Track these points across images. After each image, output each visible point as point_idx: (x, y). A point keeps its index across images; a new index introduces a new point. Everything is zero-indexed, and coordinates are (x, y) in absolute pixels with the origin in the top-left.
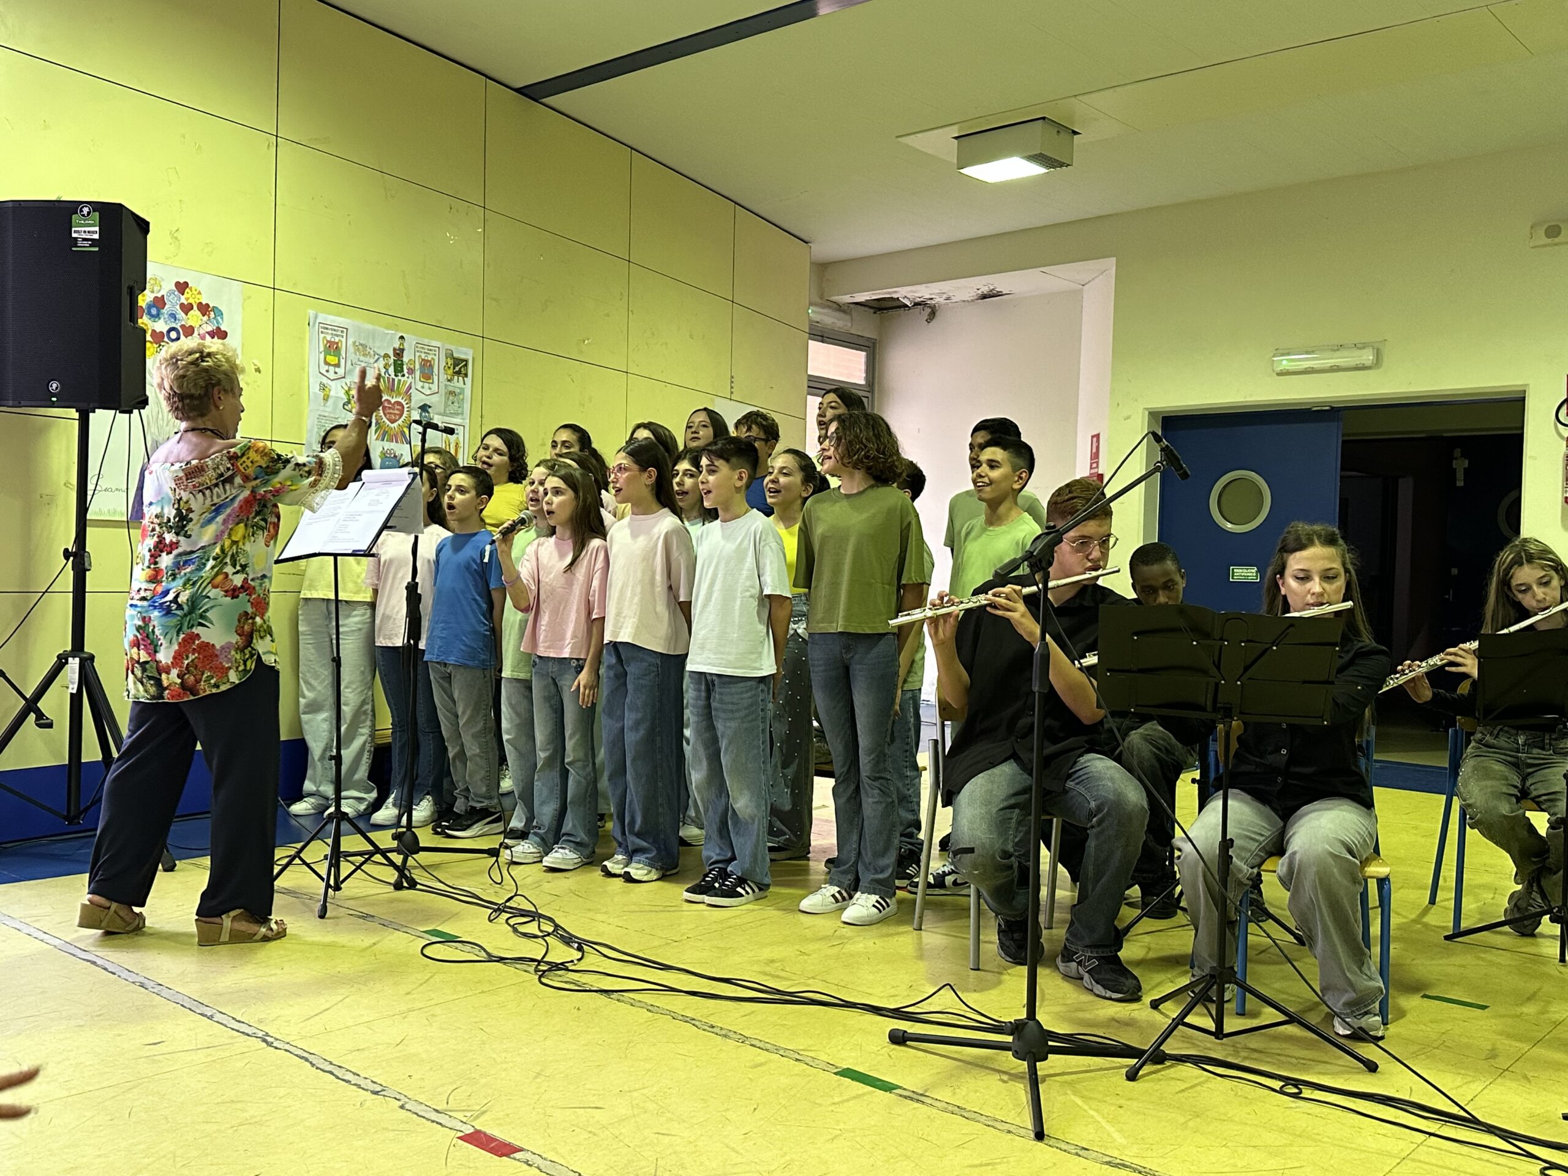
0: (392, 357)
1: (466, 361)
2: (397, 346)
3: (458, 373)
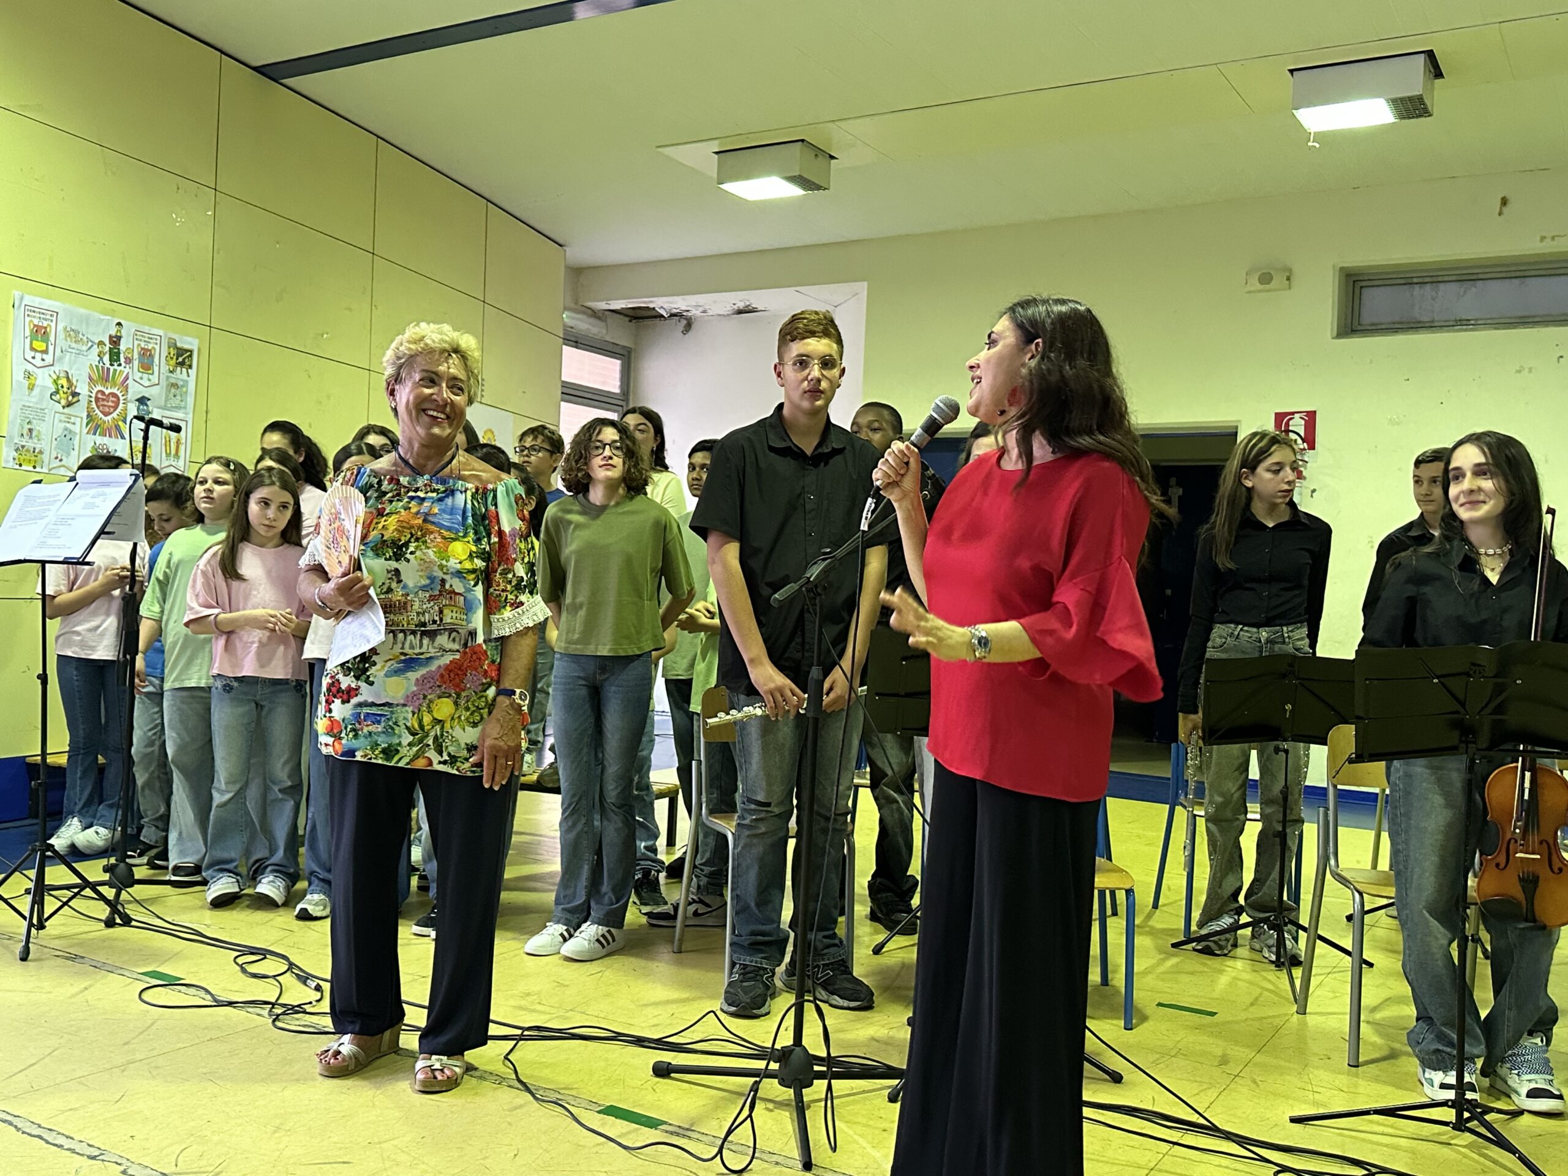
0: (108, 345)
1: (191, 351)
2: (114, 334)
3: (182, 364)
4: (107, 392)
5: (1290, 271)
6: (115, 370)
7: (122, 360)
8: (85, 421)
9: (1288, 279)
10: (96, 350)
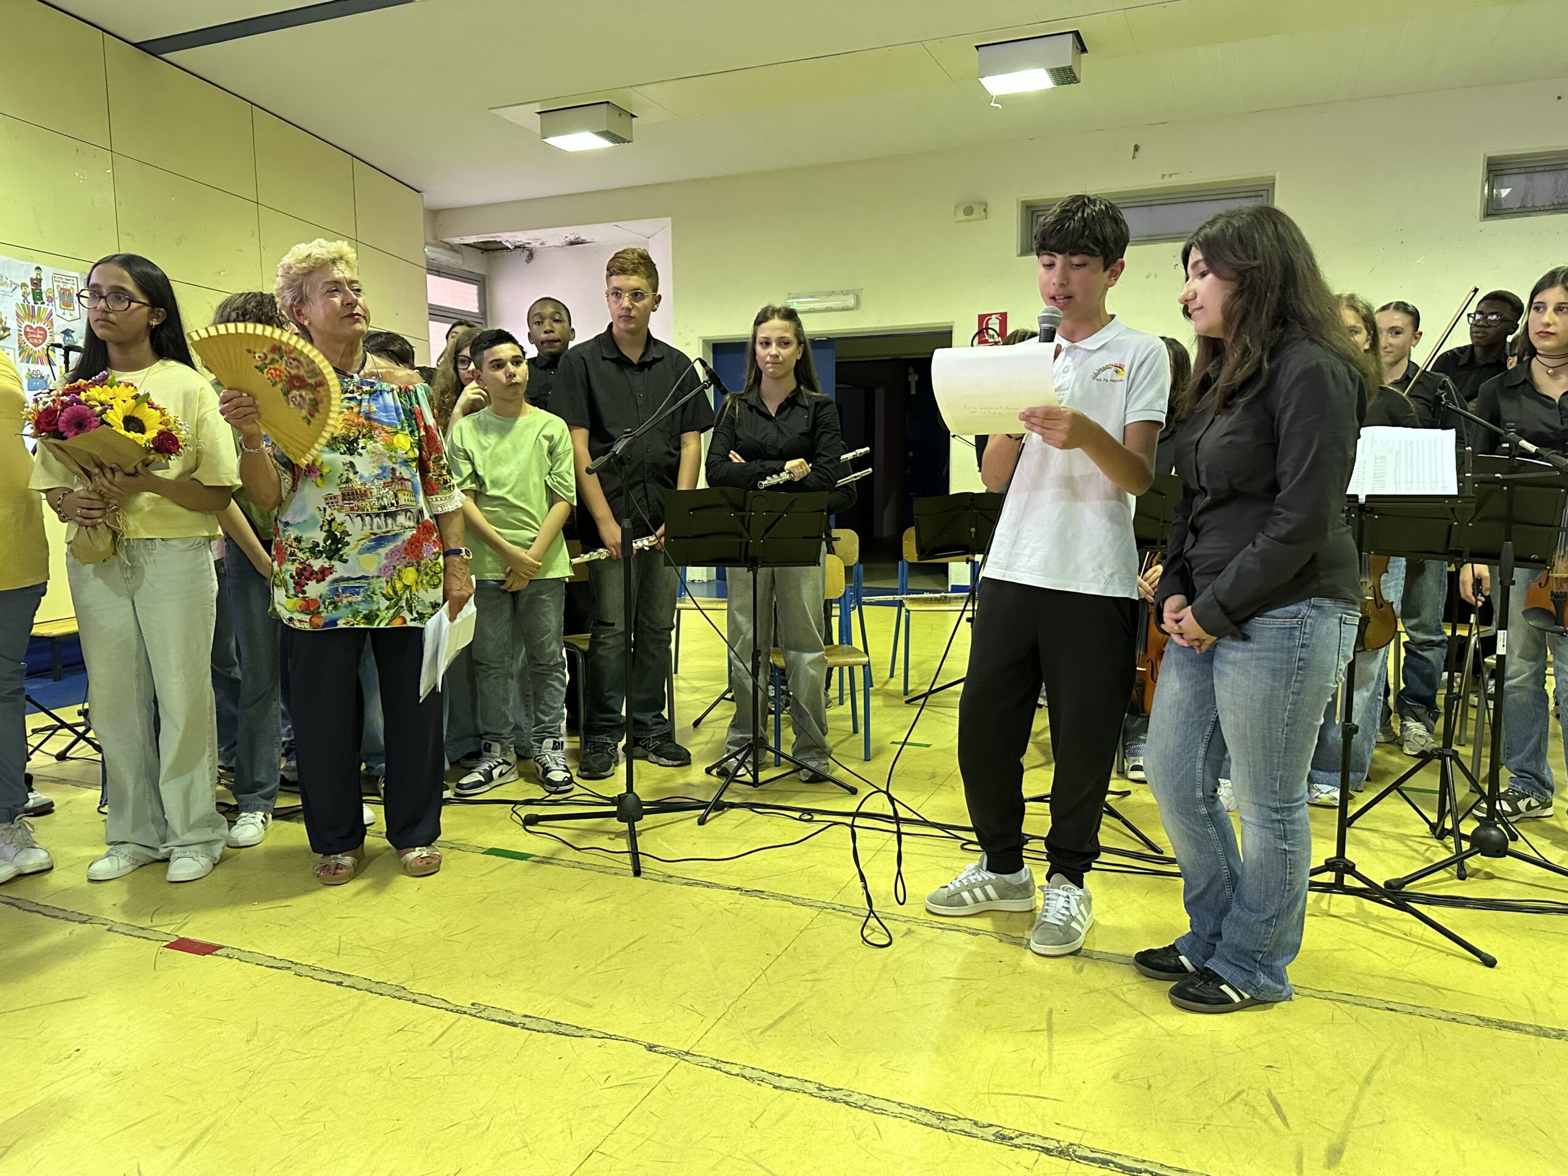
0: (30, 287)
2: (34, 276)
4: (34, 326)
5: (986, 204)
6: (39, 308)
7: (45, 299)
8: (17, 352)
9: (985, 211)
10: (19, 291)
